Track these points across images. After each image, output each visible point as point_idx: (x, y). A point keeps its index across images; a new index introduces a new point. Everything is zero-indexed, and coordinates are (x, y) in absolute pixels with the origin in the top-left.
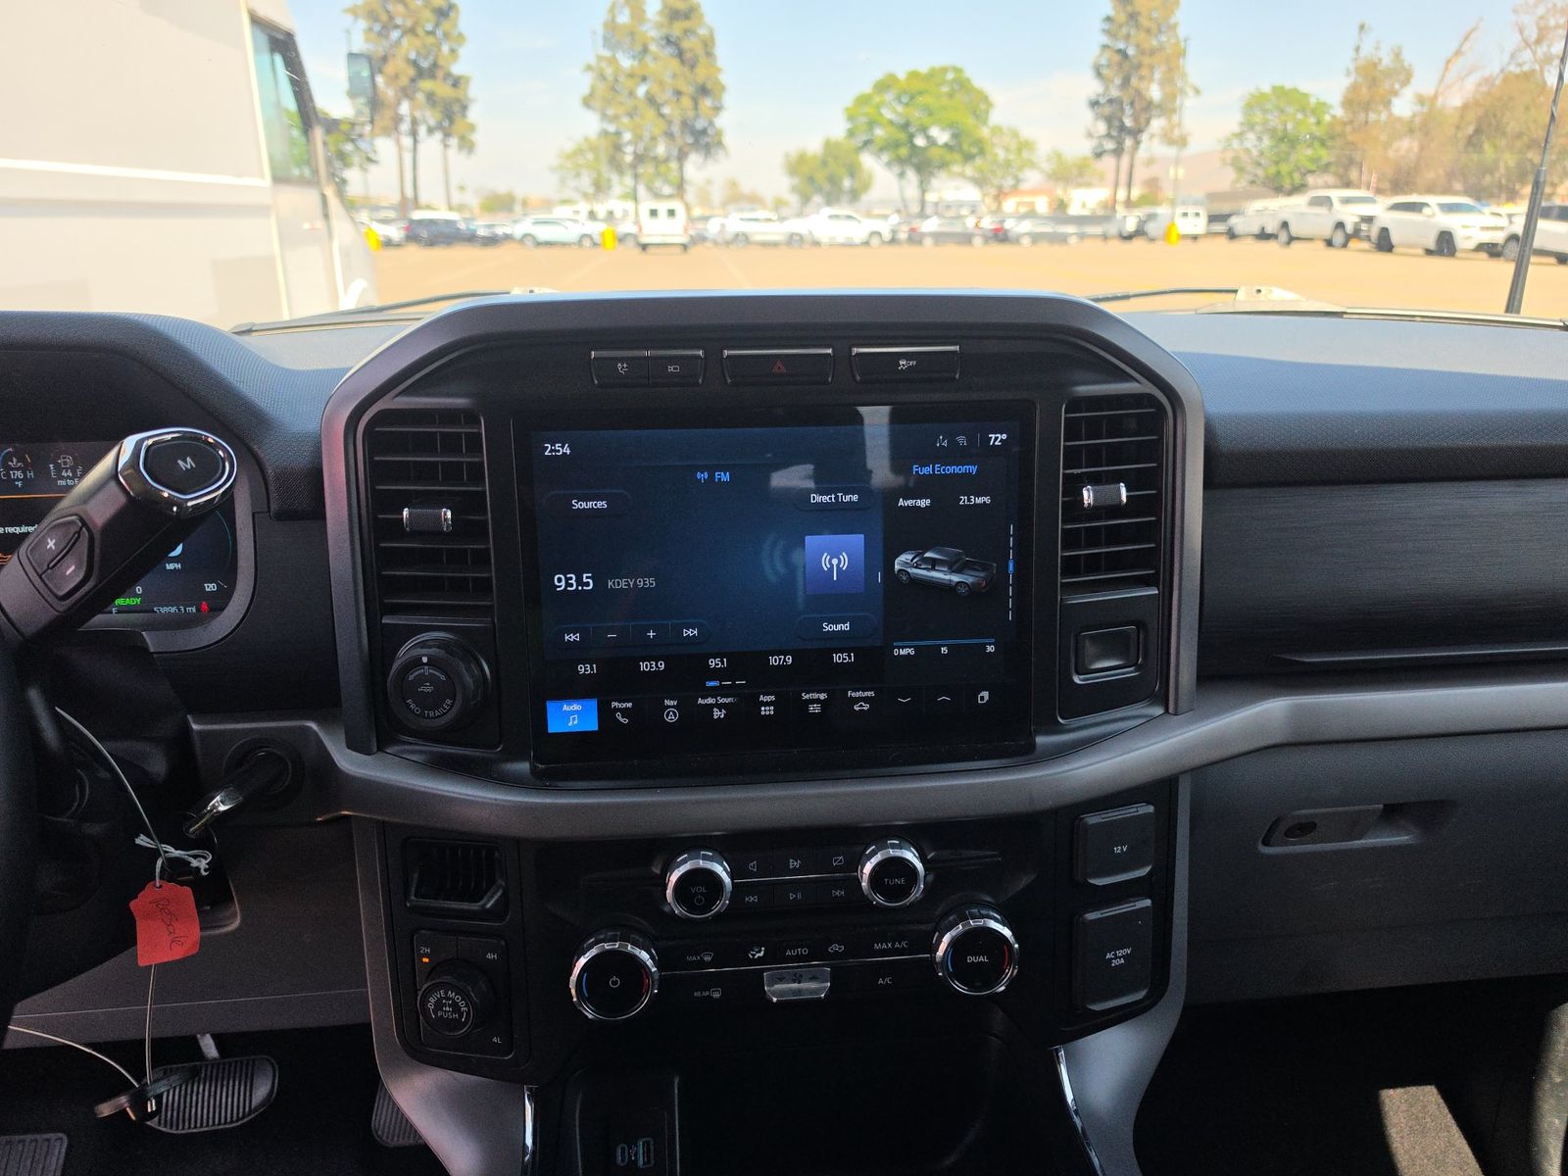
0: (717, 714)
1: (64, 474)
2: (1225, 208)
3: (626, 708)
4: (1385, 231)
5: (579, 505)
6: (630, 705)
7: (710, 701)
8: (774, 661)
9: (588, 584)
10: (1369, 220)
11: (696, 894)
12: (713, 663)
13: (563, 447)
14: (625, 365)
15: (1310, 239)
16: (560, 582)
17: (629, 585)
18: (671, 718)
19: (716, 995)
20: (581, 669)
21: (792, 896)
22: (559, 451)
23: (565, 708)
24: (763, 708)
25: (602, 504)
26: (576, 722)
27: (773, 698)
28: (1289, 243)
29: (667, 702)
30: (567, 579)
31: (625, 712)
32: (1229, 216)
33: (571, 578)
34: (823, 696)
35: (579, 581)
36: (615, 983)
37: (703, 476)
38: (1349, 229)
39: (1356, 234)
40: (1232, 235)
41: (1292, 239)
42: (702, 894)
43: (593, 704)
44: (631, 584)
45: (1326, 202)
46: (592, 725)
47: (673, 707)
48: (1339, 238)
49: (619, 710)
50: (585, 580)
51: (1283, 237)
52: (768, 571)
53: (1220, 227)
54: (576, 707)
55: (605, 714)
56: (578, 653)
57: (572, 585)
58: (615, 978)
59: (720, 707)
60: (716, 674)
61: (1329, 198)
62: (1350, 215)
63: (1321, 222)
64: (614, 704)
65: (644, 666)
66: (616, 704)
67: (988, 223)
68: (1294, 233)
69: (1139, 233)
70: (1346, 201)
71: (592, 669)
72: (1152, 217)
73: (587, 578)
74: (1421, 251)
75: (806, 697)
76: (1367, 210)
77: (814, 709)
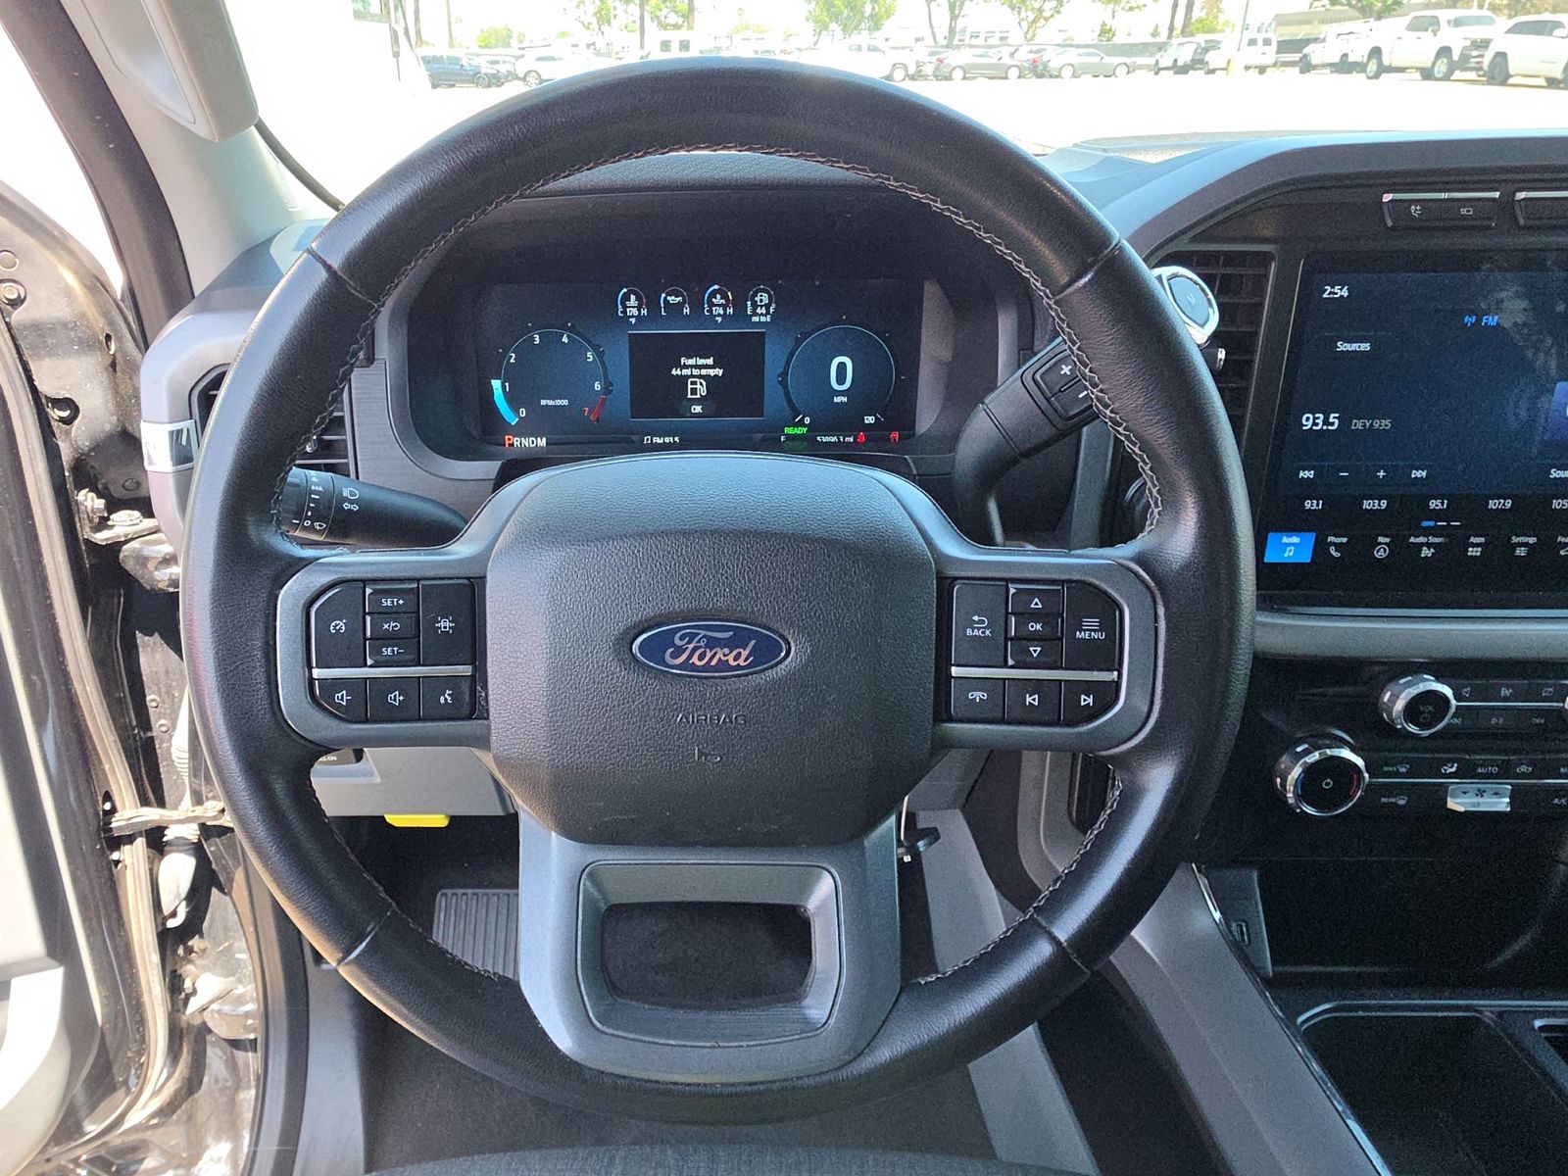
0: (1426, 552)
1: (759, 311)
2: (1301, 32)
3: (1341, 543)
4: (1501, 56)
5: (1343, 346)
6: (1344, 540)
7: (1422, 539)
8: (1492, 504)
9: (1333, 424)
10: (1485, 44)
11: (1424, 712)
12: (1434, 504)
13: (1341, 289)
14: (1418, 208)
15: (1401, 70)
16: (1307, 422)
17: (1364, 426)
18: (1381, 553)
19: (1402, 802)
20: (1308, 504)
21: (1494, 721)
22: (1336, 294)
23: (1285, 540)
24: (1470, 549)
25: (1365, 347)
26: (1291, 554)
27: (1483, 540)
28: (1377, 76)
29: (1381, 539)
30: (1315, 418)
31: (1338, 546)
32: (1307, 42)
33: (1318, 418)
34: (1532, 540)
35: (1326, 422)
36: (1328, 784)
37: (1469, 320)
38: (1456, 56)
39: (1463, 63)
40: (1306, 66)
41: (1383, 69)
42: (1429, 712)
43: (1311, 537)
44: (1368, 424)
45: (1433, 25)
46: (1306, 557)
47: (1386, 544)
48: (1441, 67)
49: (1335, 544)
50: (1331, 420)
51: (1372, 67)
52: (1511, 418)
53: (1296, 57)
54: (1295, 539)
55: (1321, 547)
56: (1309, 489)
57: (1317, 425)
58: (1329, 780)
59: (1429, 545)
60: (1436, 515)
61: (1436, 17)
62: (1457, 40)
63: (1421, 49)
64: (1331, 539)
65: (1367, 505)
66: (1333, 538)
67: (1024, 55)
68: (1386, 62)
69: (1197, 63)
70: (1457, 23)
71: (1318, 505)
72: (1212, 46)
73: (1334, 418)
74: (1543, 82)
75: (1515, 540)
76: (1478, 32)
77: (1521, 552)
